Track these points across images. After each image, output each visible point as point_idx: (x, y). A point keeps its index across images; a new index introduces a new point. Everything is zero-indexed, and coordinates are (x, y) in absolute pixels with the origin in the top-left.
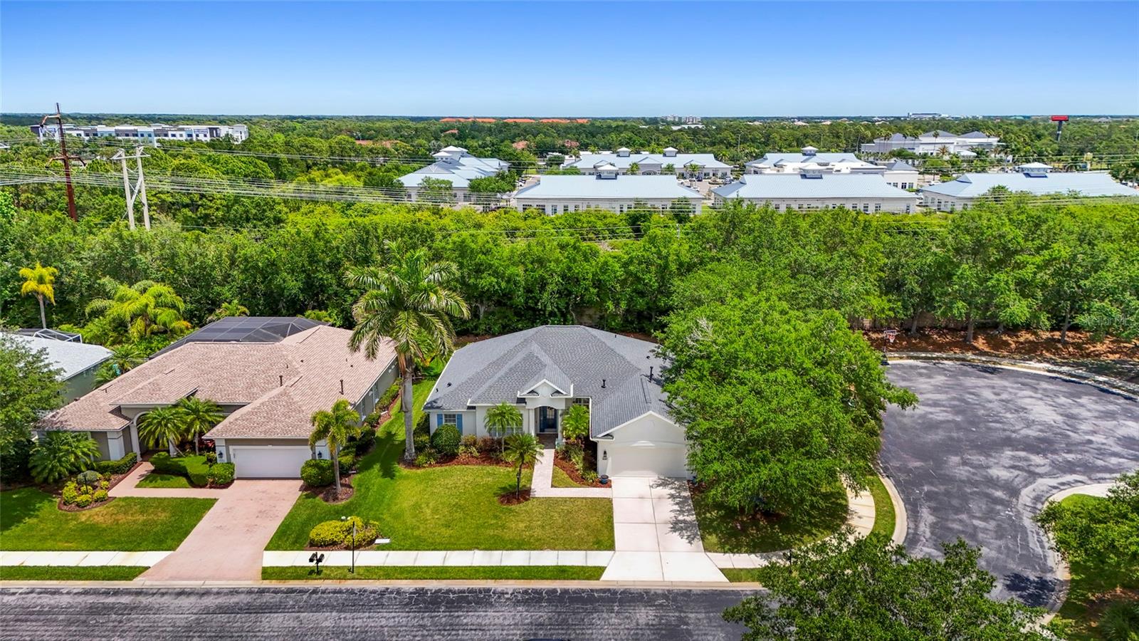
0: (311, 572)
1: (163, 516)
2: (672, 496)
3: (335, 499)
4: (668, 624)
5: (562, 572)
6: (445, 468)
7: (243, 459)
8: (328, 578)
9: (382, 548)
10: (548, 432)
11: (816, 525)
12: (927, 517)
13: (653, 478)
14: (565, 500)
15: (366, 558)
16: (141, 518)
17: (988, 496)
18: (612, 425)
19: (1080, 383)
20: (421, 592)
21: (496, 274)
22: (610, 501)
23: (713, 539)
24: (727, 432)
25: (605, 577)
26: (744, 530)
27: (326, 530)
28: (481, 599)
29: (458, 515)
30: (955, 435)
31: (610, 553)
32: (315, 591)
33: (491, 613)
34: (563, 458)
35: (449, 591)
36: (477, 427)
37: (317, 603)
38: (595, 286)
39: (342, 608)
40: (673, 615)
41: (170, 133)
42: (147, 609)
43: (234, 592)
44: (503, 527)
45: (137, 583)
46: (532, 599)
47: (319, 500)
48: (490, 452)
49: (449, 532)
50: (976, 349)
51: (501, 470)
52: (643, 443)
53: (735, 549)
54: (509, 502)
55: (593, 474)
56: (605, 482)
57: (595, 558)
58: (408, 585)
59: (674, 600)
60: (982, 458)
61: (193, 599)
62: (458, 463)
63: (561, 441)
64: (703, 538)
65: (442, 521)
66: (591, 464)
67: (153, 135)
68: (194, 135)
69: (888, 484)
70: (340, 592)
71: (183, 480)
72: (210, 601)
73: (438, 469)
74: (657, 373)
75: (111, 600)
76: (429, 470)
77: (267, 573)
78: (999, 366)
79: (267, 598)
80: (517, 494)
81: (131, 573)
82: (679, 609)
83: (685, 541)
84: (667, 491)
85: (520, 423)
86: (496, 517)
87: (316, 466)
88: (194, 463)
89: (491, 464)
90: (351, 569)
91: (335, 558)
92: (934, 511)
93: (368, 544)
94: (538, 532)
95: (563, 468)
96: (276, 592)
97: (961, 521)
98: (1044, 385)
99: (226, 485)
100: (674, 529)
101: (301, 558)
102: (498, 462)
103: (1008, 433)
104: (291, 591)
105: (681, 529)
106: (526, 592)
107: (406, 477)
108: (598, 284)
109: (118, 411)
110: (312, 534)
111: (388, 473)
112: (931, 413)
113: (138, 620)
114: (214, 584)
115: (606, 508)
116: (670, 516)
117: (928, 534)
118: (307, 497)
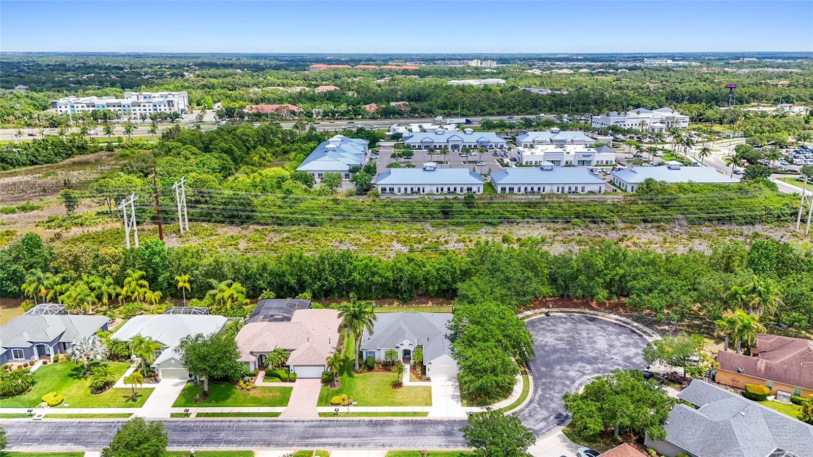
0: (335, 414)
1: (278, 394)
2: (452, 385)
3: (335, 387)
4: (448, 431)
5: (415, 414)
6: (370, 373)
7: (299, 372)
8: (340, 416)
9: (355, 405)
10: (407, 356)
11: (500, 396)
12: (540, 392)
13: (445, 377)
14: (415, 387)
15: (352, 409)
16: (271, 395)
17: (563, 383)
18: (431, 359)
19: (626, 327)
20: (371, 421)
21: (380, 276)
22: (430, 387)
23: (465, 402)
24: (470, 366)
25: (429, 415)
26: (476, 398)
27: (336, 399)
28: (390, 423)
29: (378, 393)
30: (563, 355)
31: (430, 407)
32: (337, 421)
33: (394, 427)
34: (413, 368)
35: (379, 421)
36: (381, 356)
37: (340, 424)
38: (424, 280)
39: (348, 426)
40: (449, 428)
41: (142, 105)
42: (288, 426)
43: (312, 421)
44: (394, 398)
45: (280, 418)
46: (406, 423)
47: (329, 387)
48: (387, 366)
49: (376, 399)
50: (592, 307)
51: (390, 374)
52: (442, 365)
53: (472, 405)
54: (395, 388)
55: (424, 376)
56: (428, 380)
57: (425, 409)
58: (367, 419)
59: (451, 423)
60: (568, 367)
61: (300, 423)
62: (375, 371)
63: (412, 362)
64: (462, 401)
65: (373, 395)
66: (424, 373)
67: (131, 106)
68: (158, 106)
69: (530, 378)
70: (345, 421)
71: (278, 379)
72: (305, 424)
73: (368, 373)
74: (448, 335)
75: (275, 423)
76: (365, 374)
77: (320, 414)
78: (597, 317)
79: (323, 423)
80: (398, 385)
81: (277, 414)
82: (452, 426)
83: (456, 402)
84: (451, 383)
85: (397, 357)
86: (391, 394)
87: (326, 374)
88: (282, 372)
89: (387, 371)
90: (348, 413)
91: (342, 409)
92: (543, 389)
93: (349, 404)
94: (406, 400)
95: (414, 373)
96: (326, 421)
97: (550, 394)
98: (610, 328)
99: (294, 381)
100: (452, 398)
101: (331, 409)
102: (390, 370)
103: (583, 355)
104: (330, 421)
105: (454, 398)
106: (404, 421)
107: (357, 377)
108: (426, 279)
109: (252, 353)
110: (332, 401)
111: (350, 376)
112: (558, 344)
113: (287, 430)
114: (306, 419)
115: (429, 390)
116: (451, 393)
117: (537, 399)
118: (325, 386)
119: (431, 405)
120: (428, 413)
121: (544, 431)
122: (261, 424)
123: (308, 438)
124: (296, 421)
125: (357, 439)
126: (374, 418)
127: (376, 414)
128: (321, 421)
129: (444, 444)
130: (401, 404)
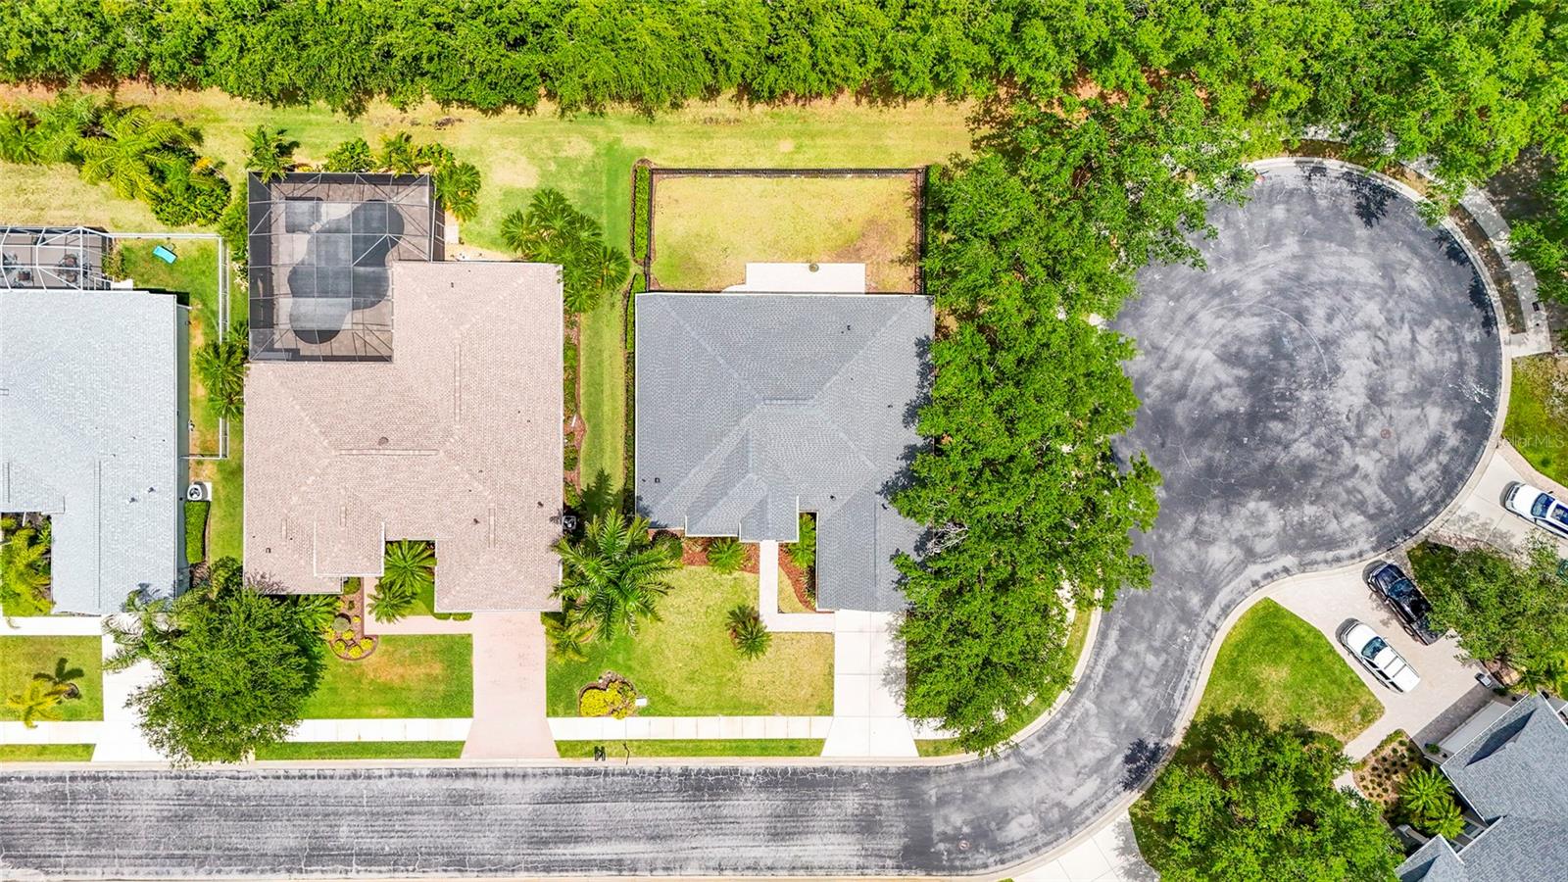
2: (889, 627)
4: (867, 813)
9: (641, 712)
14: (791, 638)
15: (636, 727)
16: (422, 672)
20: (686, 773)
22: (832, 637)
25: (826, 751)
28: (733, 781)
30: (1217, 456)
31: (828, 719)
32: (606, 774)
33: (742, 799)
35: (707, 772)
37: (612, 789)
39: (633, 796)
40: (871, 801)
42: (490, 795)
43: (545, 774)
44: (739, 683)
45: (464, 762)
46: (771, 781)
57: (816, 727)
61: (518, 783)
64: (906, 697)
65: (686, 673)
70: (625, 774)
72: (531, 785)
75: (457, 784)
77: (566, 748)
79: (572, 781)
82: (878, 794)
83: (893, 701)
86: (731, 666)
90: (627, 743)
94: (769, 692)
95: (788, 573)
96: (577, 773)
100: (885, 682)
103: (1277, 450)
104: (588, 772)
105: (890, 683)
106: (765, 773)
113: (491, 813)
116: (884, 661)
119: (830, 712)
120: (821, 742)
121: (1088, 812)
122: (423, 786)
123: (545, 842)
124: (506, 776)
125: (658, 846)
126: (695, 763)
127: (696, 747)
128: (566, 773)
129: (854, 862)
130: (758, 709)
